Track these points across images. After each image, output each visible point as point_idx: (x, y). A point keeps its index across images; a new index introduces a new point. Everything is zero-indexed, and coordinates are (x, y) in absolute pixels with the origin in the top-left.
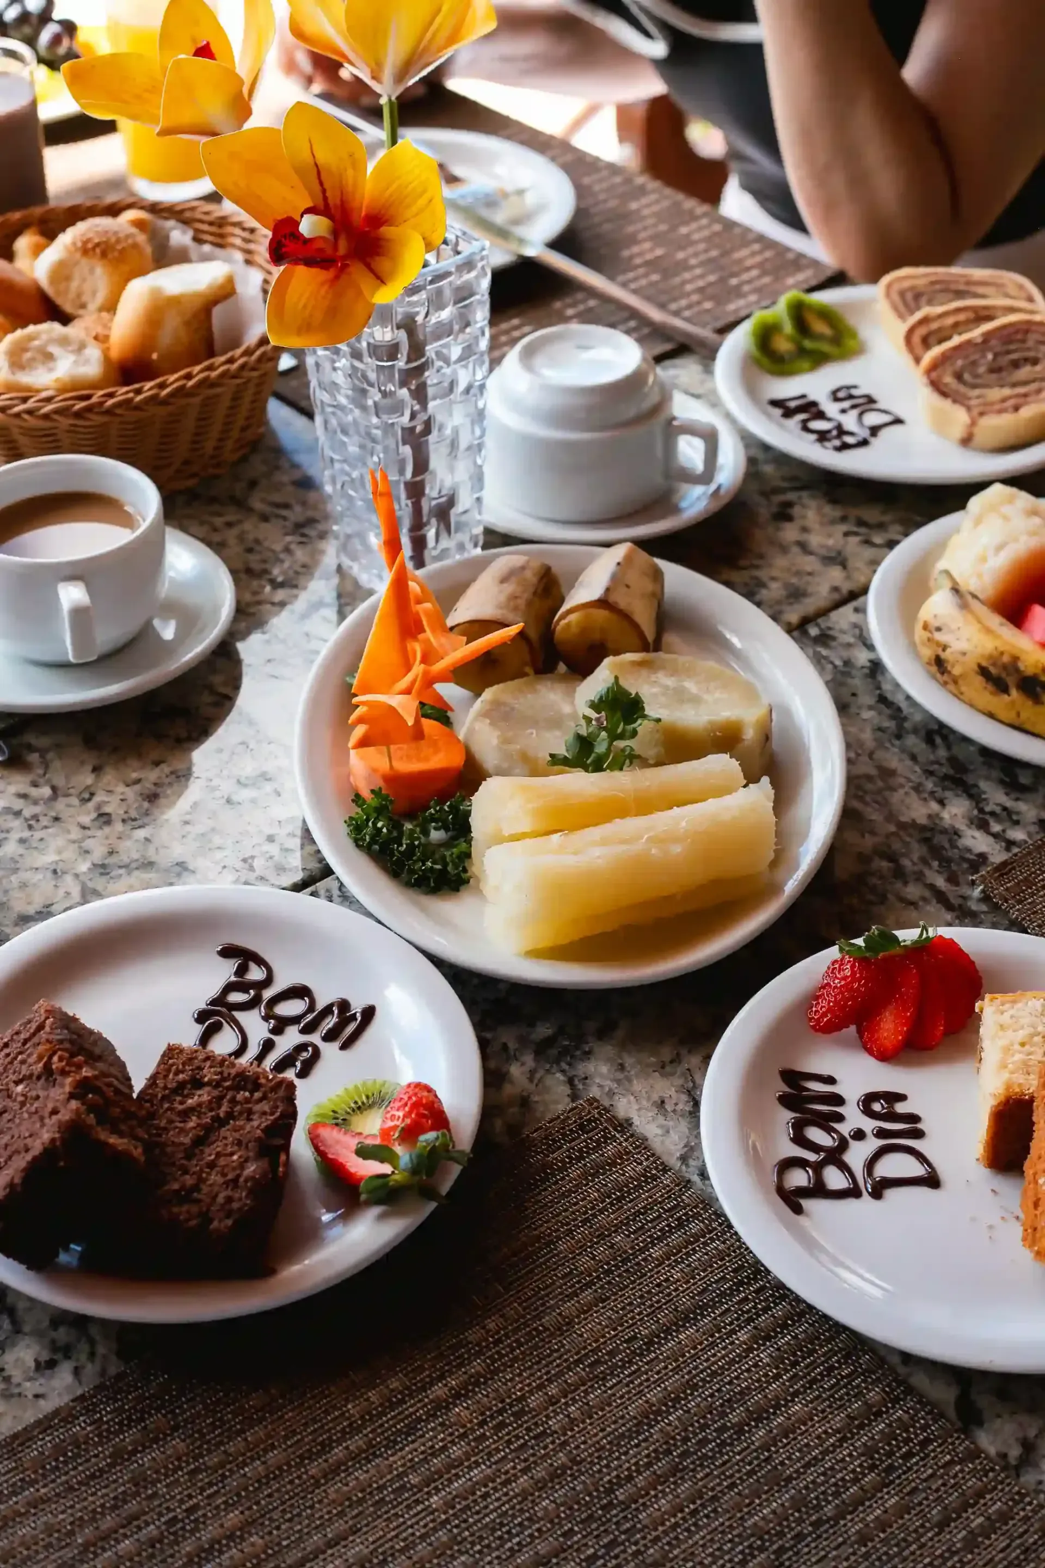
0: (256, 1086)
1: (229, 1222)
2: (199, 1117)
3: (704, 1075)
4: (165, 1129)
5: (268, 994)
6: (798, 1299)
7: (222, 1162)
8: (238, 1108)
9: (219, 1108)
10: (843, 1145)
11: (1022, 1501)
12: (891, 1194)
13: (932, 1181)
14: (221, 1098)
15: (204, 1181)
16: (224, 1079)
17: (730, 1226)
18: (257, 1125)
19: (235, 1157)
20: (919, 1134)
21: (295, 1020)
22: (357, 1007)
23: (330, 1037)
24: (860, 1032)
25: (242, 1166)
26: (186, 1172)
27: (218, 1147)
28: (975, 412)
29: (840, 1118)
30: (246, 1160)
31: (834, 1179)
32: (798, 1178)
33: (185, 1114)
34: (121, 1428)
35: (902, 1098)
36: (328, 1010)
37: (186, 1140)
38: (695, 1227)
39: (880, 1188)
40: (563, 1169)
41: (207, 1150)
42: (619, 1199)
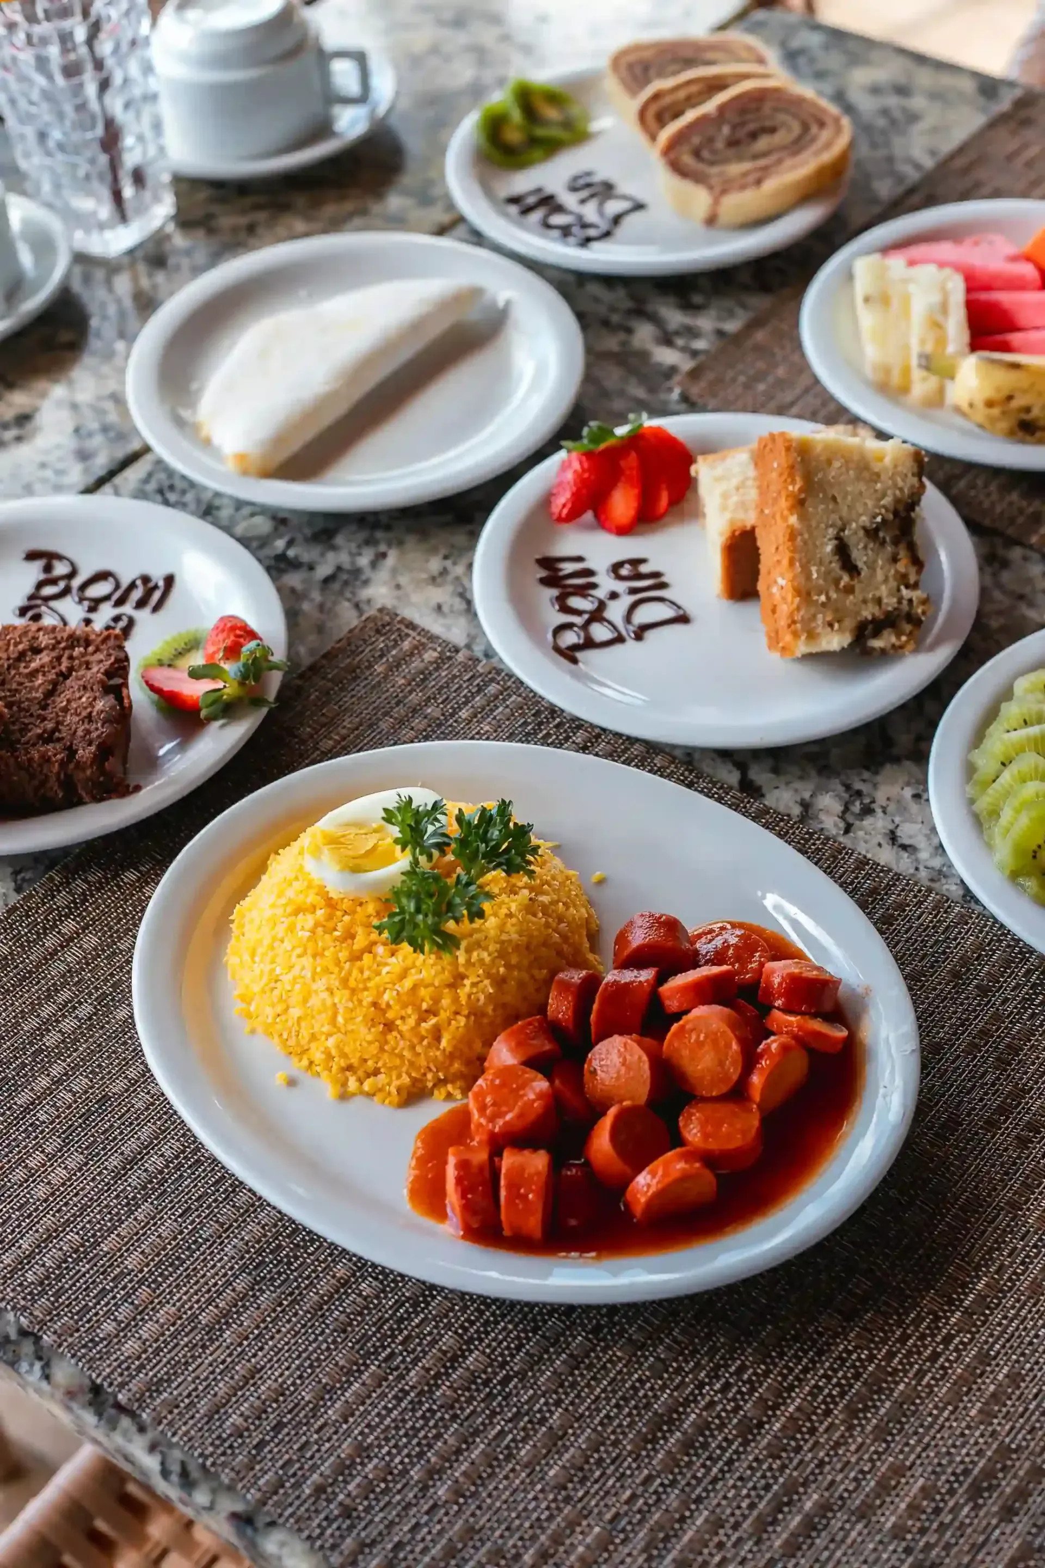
0: (88, 643)
1: (93, 748)
2: (44, 675)
3: (471, 580)
4: (16, 690)
5: (76, 583)
6: (592, 726)
7: (74, 705)
8: (77, 662)
9: (60, 665)
10: (602, 605)
11: (811, 838)
12: (650, 635)
13: (683, 619)
14: (59, 659)
15: (61, 723)
16: (59, 643)
17: (522, 683)
18: (97, 670)
19: (84, 699)
20: (663, 586)
21: (107, 598)
22: (158, 577)
23: (141, 604)
24: (597, 516)
25: (91, 705)
26: (44, 719)
27: (68, 694)
28: (718, 189)
29: (594, 586)
30: (95, 699)
31: (600, 632)
32: (570, 638)
33: (33, 674)
34: (38, 937)
35: (643, 561)
36: (133, 586)
37: (39, 695)
38: (492, 689)
39: (641, 632)
40: (370, 666)
41: (58, 700)
42: (423, 680)
